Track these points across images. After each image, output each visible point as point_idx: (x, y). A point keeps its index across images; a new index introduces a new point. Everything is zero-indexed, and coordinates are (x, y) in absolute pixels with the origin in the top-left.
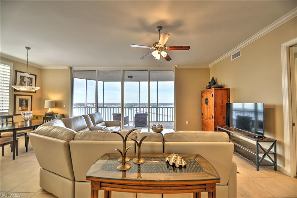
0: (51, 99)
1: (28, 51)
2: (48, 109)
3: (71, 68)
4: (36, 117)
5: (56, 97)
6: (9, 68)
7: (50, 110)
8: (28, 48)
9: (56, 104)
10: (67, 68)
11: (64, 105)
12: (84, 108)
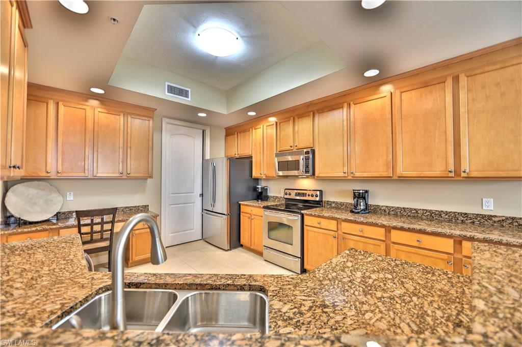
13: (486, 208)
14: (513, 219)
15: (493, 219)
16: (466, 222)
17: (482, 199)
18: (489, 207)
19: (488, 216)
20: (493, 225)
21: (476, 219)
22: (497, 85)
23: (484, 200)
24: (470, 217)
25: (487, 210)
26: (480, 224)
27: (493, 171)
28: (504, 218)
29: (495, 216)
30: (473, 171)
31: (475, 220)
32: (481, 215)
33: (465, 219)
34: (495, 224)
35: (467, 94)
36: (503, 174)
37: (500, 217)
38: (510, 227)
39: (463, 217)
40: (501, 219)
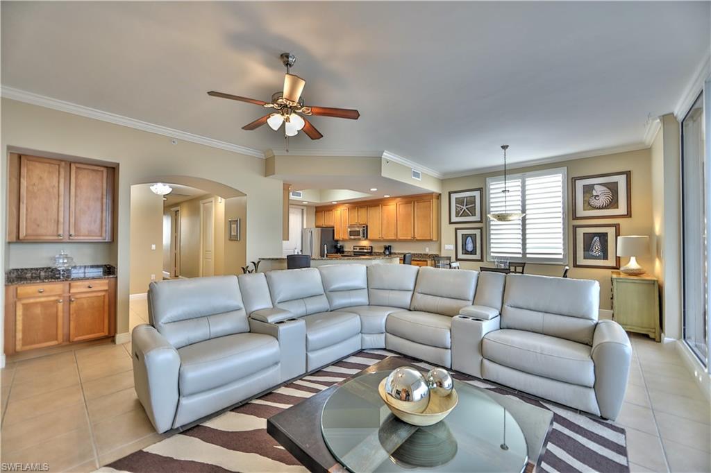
7: (633, 264)
8: (504, 147)
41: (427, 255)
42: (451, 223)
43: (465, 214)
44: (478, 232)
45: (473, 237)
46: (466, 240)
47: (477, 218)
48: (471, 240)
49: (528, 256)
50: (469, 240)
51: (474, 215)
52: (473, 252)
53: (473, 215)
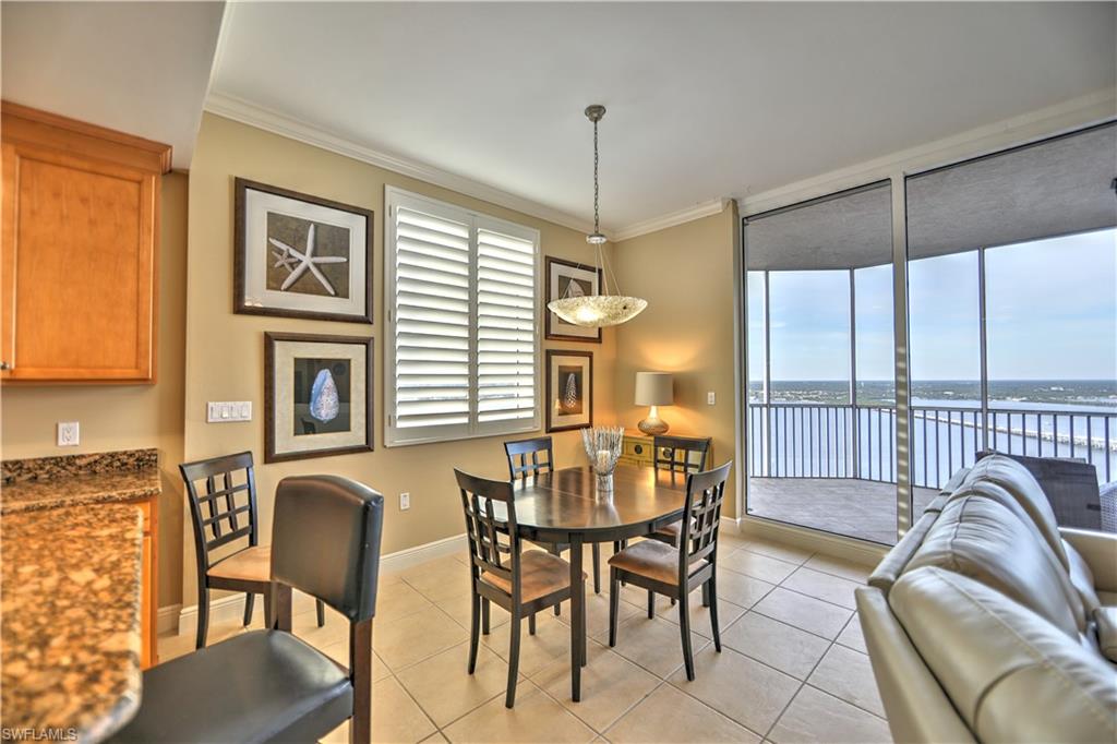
0: (654, 368)
1: (596, 128)
2: (646, 408)
3: (735, 204)
4: (634, 446)
5: (672, 357)
6: (529, 249)
7: (654, 416)
8: (596, 112)
9: (676, 389)
10: (716, 207)
11: (711, 395)
12: (761, 406)
13: (65, 444)
14: (112, 455)
15: (78, 462)
16: (18, 479)
17: (57, 426)
18: (72, 439)
19: (68, 458)
20: (76, 475)
21: (41, 469)
22: (84, 200)
23: (61, 426)
24: (29, 469)
25: (68, 446)
26: (49, 478)
27: (68, 367)
28: (97, 457)
29: (82, 456)
30: (25, 366)
31: (38, 472)
32: (52, 458)
33: (15, 474)
34: (81, 472)
35: (20, 195)
36: (85, 374)
37: (90, 456)
38: (107, 471)
39: (10, 470)
40: (92, 459)
41: (71, 460)
42: (239, 308)
43: (304, 285)
44: (356, 354)
45: (340, 369)
46: (312, 378)
47: (354, 305)
48: (329, 382)
49: (481, 419)
50: (325, 379)
51: (341, 292)
52: (341, 423)
53: (336, 295)
